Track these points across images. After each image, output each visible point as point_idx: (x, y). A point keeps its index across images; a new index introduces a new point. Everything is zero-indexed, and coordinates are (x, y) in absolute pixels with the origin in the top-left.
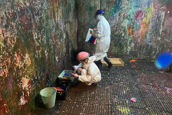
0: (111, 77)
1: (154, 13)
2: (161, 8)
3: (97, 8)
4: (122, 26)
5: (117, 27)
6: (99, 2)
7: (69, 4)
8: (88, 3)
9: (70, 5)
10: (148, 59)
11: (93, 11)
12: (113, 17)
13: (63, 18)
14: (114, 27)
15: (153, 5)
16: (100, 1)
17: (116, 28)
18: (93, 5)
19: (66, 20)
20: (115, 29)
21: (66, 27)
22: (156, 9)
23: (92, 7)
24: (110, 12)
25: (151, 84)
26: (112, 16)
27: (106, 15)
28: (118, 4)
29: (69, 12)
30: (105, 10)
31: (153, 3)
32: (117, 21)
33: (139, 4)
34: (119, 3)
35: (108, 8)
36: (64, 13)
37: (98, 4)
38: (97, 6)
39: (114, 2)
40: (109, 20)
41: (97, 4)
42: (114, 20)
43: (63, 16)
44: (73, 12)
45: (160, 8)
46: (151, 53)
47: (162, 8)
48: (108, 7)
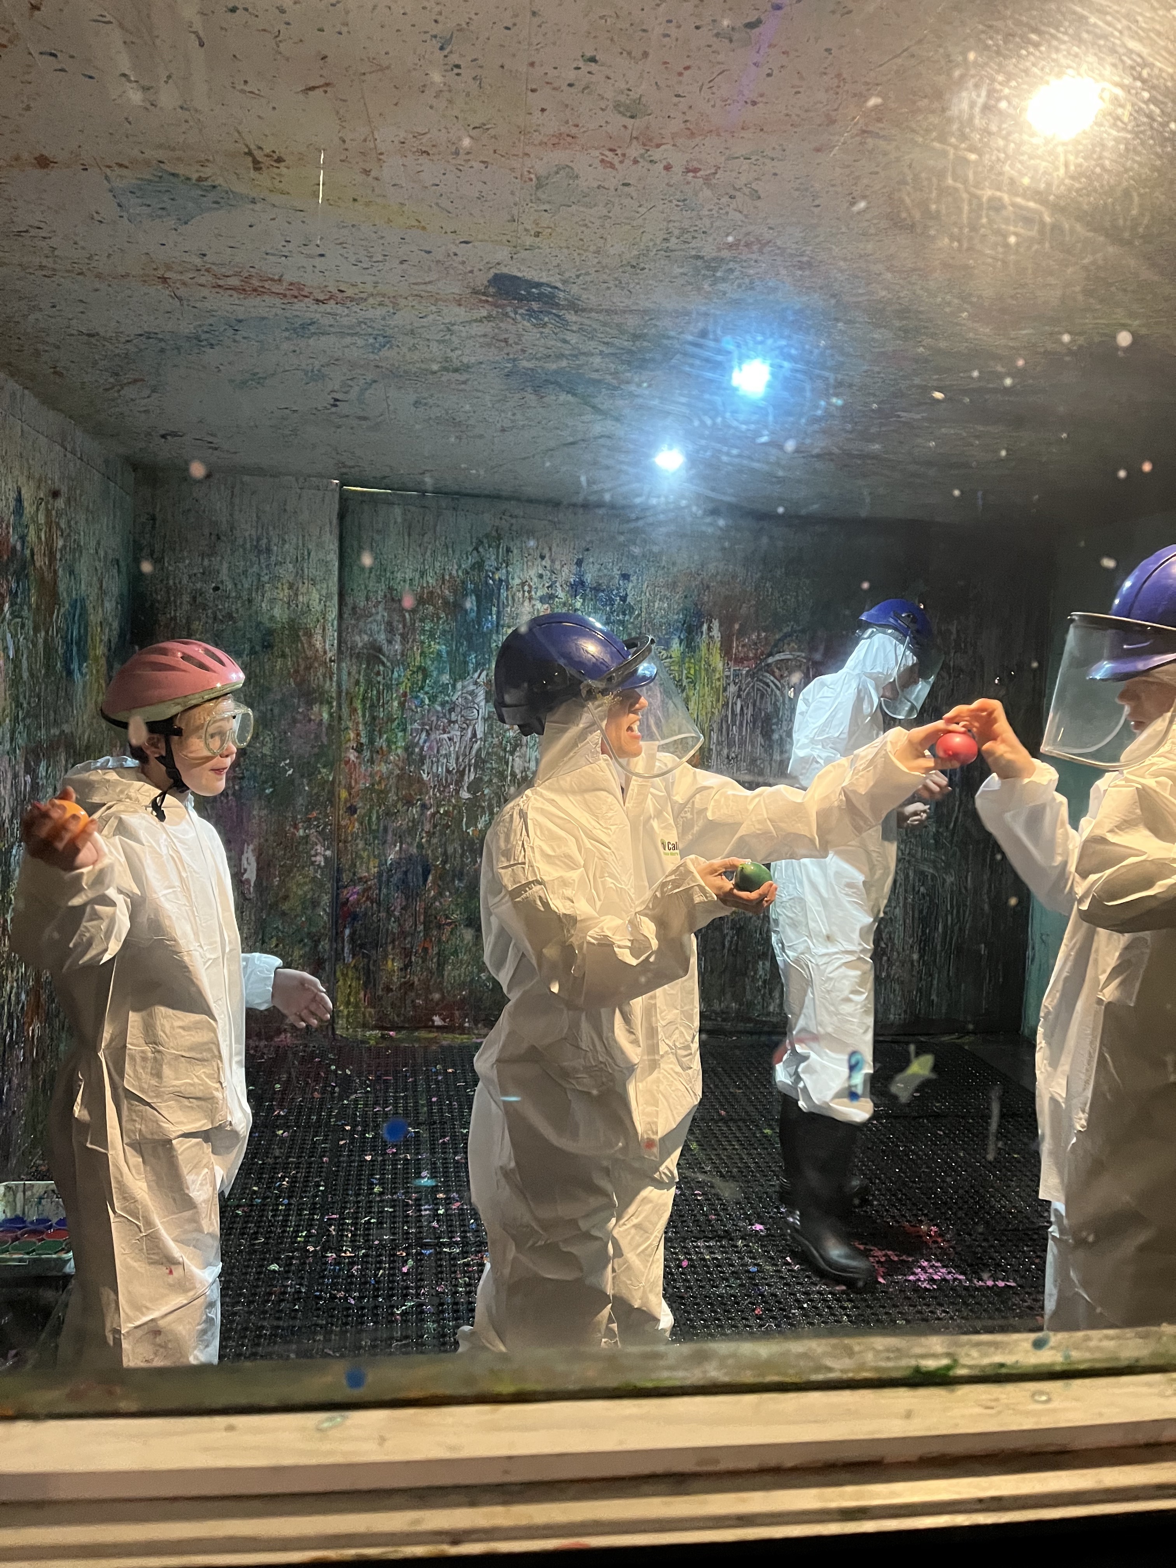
0: (448, 1201)
1: (732, 689)
2: (771, 654)
3: (309, 635)
4: (513, 774)
5: (477, 782)
6: (329, 596)
7: (74, 605)
8: (239, 597)
9: (84, 608)
10: (728, 1026)
11: (283, 656)
12: (443, 705)
13: (16, 719)
14: (459, 783)
15: (716, 633)
16: (335, 589)
17: (474, 788)
18: (277, 612)
19: (42, 734)
20: (465, 795)
21: (35, 787)
22: (739, 661)
23: (268, 625)
24: (423, 670)
25: (758, 1227)
26: (433, 699)
27: (389, 687)
28: (473, 615)
29: (75, 666)
30: (380, 650)
31: (716, 624)
32: (480, 735)
33: (622, 623)
34: (482, 610)
35: (398, 638)
36: (25, 675)
37: (324, 614)
38: (309, 621)
39: (446, 603)
40: (416, 726)
41: (316, 607)
42: (456, 733)
43: (19, 705)
44: (103, 661)
45: (770, 660)
46: (745, 974)
47: (778, 657)
48: (404, 637)
